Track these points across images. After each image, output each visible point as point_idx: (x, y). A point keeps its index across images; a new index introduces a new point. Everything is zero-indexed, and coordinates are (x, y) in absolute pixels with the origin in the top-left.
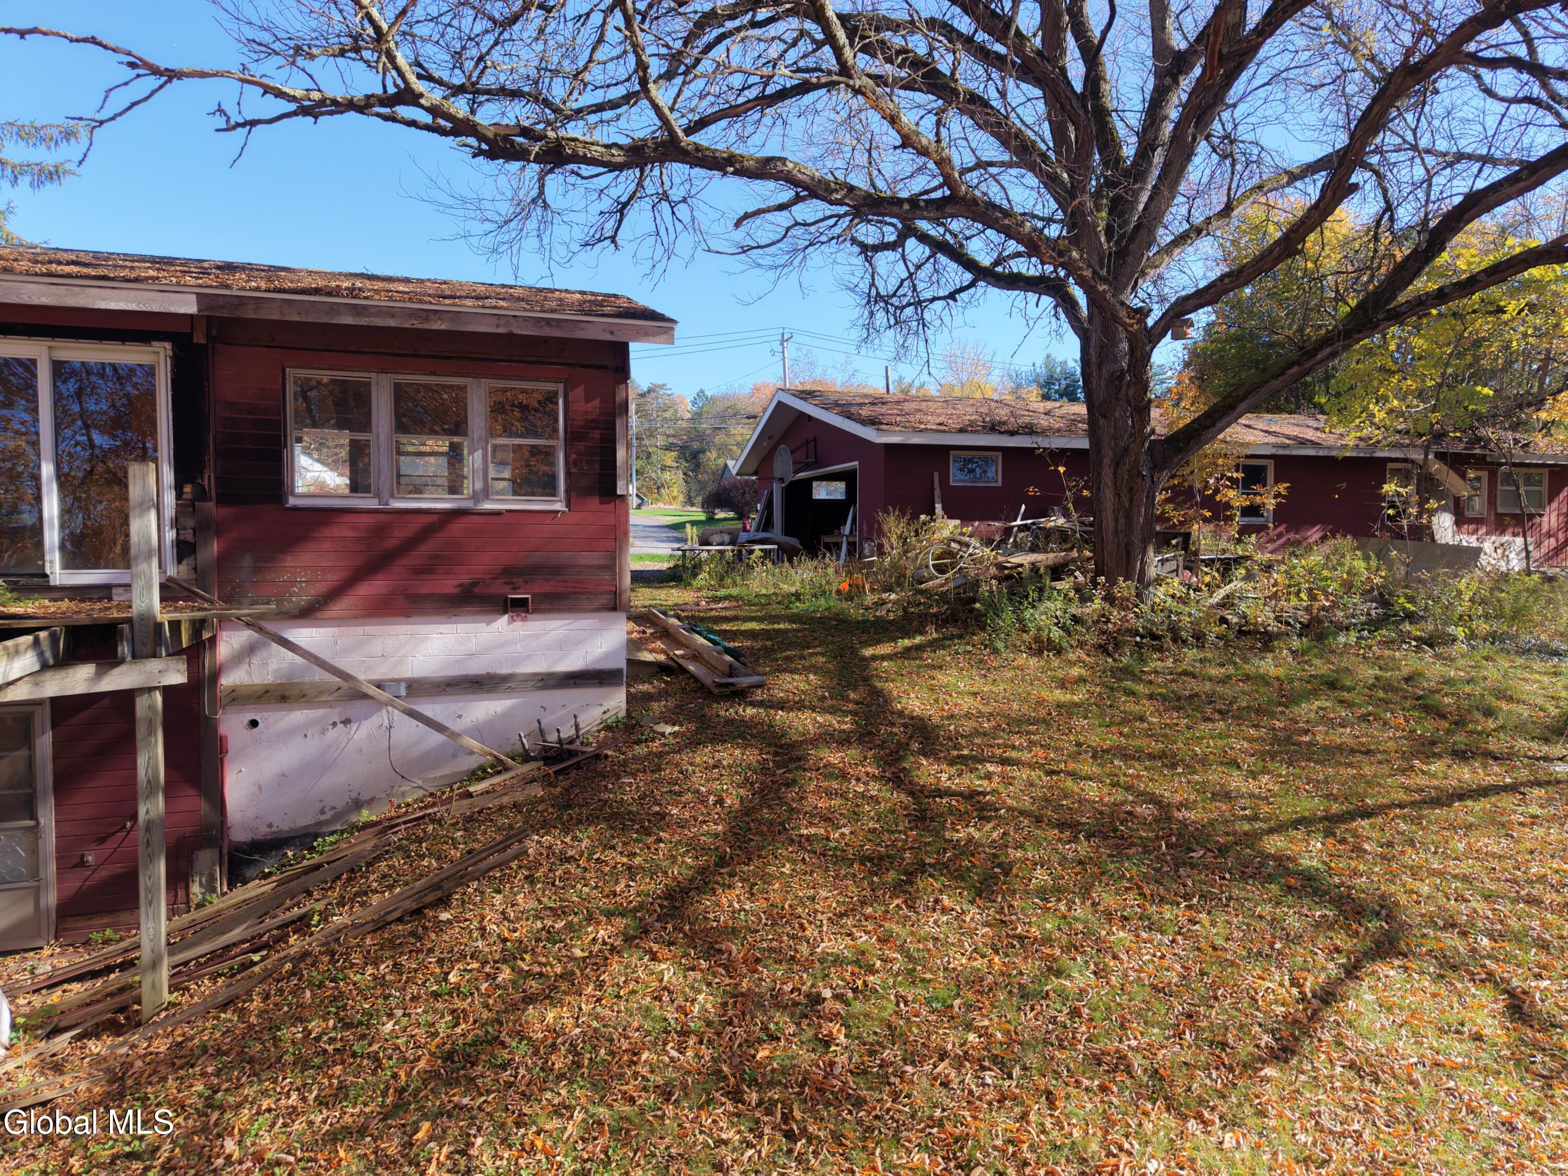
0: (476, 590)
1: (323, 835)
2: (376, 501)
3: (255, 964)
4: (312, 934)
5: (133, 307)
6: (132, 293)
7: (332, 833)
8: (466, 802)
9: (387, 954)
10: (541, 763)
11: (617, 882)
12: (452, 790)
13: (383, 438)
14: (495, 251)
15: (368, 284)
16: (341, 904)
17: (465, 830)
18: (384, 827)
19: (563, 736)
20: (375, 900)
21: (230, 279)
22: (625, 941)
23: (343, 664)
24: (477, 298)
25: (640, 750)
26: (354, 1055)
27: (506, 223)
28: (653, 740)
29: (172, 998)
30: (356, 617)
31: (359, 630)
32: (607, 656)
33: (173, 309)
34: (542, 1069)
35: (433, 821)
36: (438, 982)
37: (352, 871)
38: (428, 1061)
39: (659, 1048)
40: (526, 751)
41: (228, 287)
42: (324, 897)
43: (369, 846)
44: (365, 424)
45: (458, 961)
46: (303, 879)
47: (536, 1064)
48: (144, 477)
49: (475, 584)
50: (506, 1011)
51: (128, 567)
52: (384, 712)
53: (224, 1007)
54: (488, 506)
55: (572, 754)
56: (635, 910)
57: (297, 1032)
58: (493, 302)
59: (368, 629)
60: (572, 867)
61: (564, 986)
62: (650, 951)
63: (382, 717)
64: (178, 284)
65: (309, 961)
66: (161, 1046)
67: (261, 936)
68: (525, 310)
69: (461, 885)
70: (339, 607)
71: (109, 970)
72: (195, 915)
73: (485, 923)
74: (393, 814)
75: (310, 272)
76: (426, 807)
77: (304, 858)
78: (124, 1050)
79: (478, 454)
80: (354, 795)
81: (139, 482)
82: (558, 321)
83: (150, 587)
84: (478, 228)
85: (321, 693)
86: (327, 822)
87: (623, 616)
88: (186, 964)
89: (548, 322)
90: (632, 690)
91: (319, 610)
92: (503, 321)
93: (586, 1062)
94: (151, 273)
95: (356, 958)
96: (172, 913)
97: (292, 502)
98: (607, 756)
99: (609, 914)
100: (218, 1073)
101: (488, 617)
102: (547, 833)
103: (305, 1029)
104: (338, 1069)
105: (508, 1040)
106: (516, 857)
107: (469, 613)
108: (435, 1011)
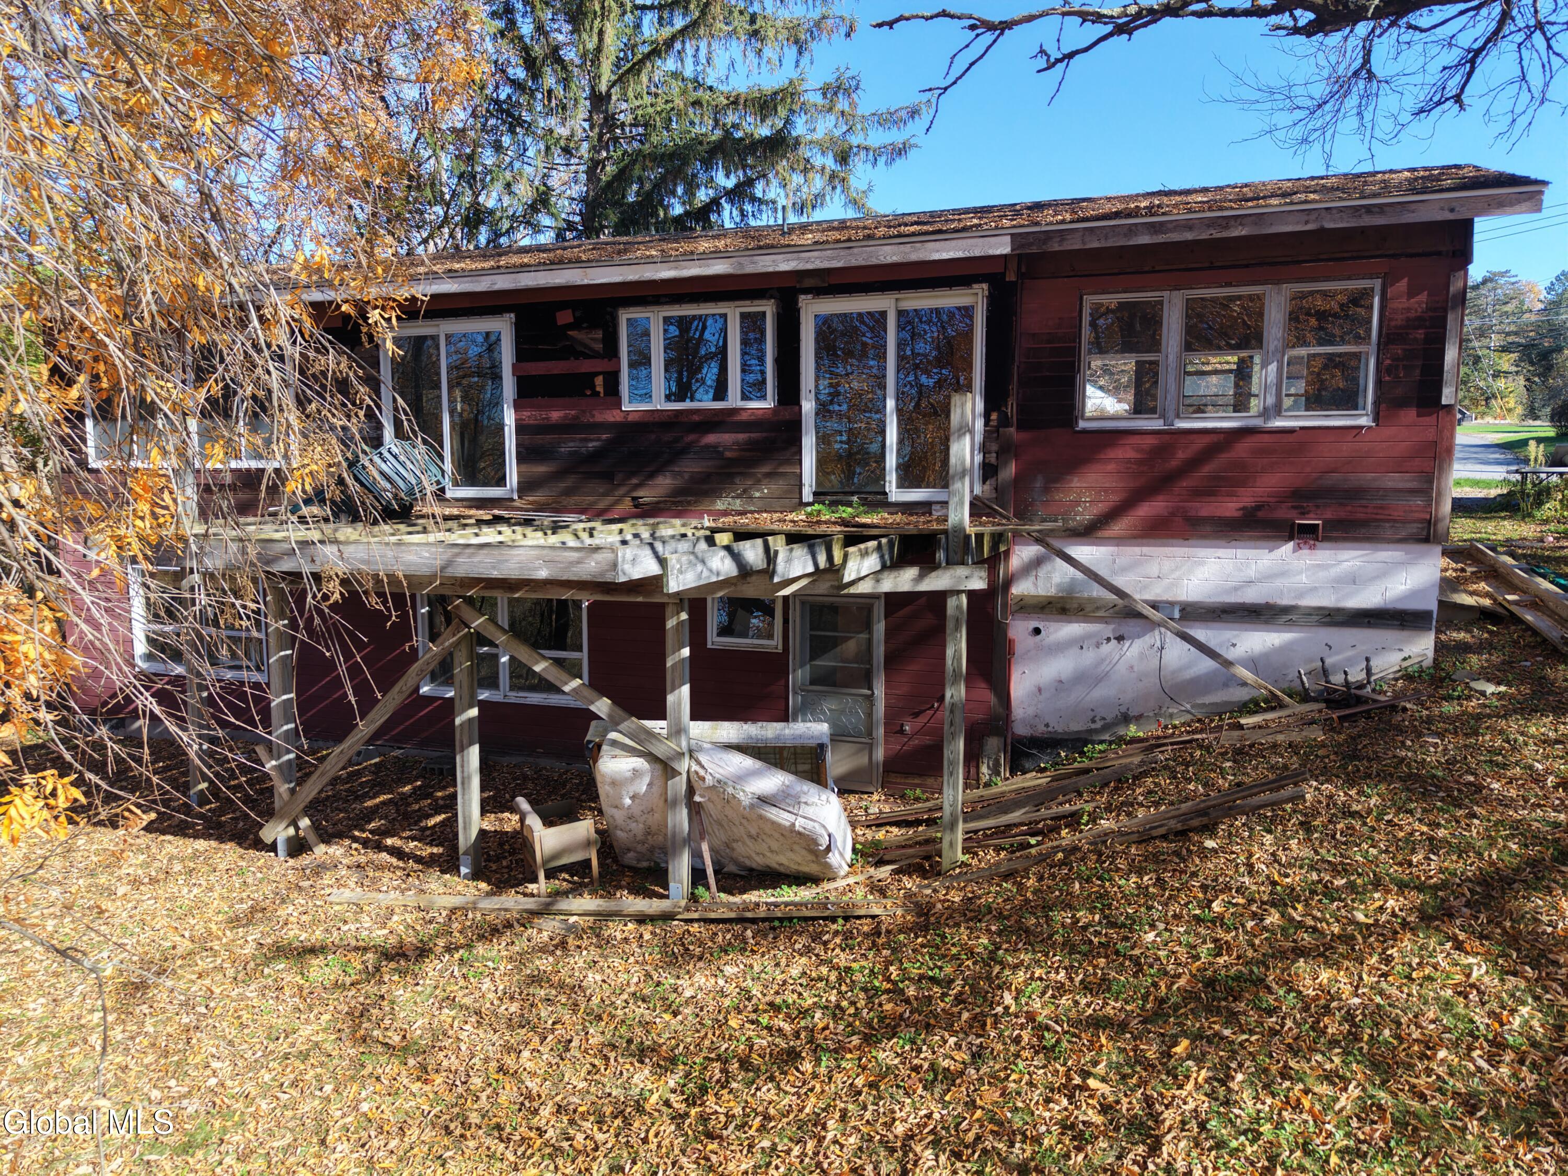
0: (1260, 514)
1: (1093, 743)
2: (1161, 422)
3: (1032, 846)
4: (1081, 831)
5: (959, 254)
6: (960, 242)
7: (1101, 742)
8: (1236, 733)
9: (1151, 867)
10: (1322, 705)
11: (1413, 851)
12: (1221, 719)
13: (1171, 358)
14: (1305, 141)
15: (1165, 200)
16: (1109, 809)
17: (1235, 761)
18: (1151, 745)
19: (1351, 679)
20: (1141, 813)
21: (1038, 216)
22: (1422, 919)
23: (1119, 581)
24: (1284, 195)
25: (1450, 708)
26: (1117, 953)
27: (1320, 106)
28: (1469, 698)
29: (964, 858)
30: (1135, 537)
31: (1137, 550)
32: (1414, 594)
33: (992, 252)
34: (1312, 1028)
35: (1201, 747)
36: (1201, 908)
37: (1120, 781)
38: (1189, 981)
39: (1462, 1052)
40: (1306, 690)
41: (1037, 224)
42: (1093, 800)
43: (1136, 760)
44: (1155, 345)
45: (1222, 891)
46: (1074, 779)
47: (1306, 1022)
48: (963, 405)
49: (1259, 508)
50: (1273, 956)
51: (946, 486)
52: (1157, 632)
53: (1006, 877)
54: (1279, 423)
55: (1360, 700)
56: (1436, 888)
57: (1066, 917)
58: (1302, 197)
59: (1145, 550)
60: (1357, 824)
61: (1342, 949)
62: (1454, 938)
63: (1153, 638)
64: (997, 228)
65: (1079, 855)
66: (956, 897)
67: (1038, 823)
68: (1341, 199)
69: (1229, 816)
70: (1118, 527)
71: (918, 823)
72: (981, 792)
73: (1253, 860)
74: (1160, 733)
75: (1109, 199)
76: (1194, 732)
77: (1075, 760)
78: (928, 892)
79: (1273, 368)
80: (1123, 710)
81: (959, 411)
82: (1381, 206)
83: (962, 503)
84: (1285, 119)
85: (1098, 609)
86: (1096, 731)
87: (1439, 549)
88: (976, 832)
89: (1369, 209)
90: (1443, 637)
91: (1100, 529)
92: (1313, 216)
93: (1366, 1037)
94: (975, 221)
95: (1122, 864)
96: (966, 786)
97: (1082, 424)
98: (1405, 710)
99: (1402, 887)
100: (1000, 933)
101: (1271, 544)
102: (1328, 781)
103: (1073, 916)
104: (1102, 961)
105: (1274, 985)
106: (1291, 800)
107: (1251, 538)
108: (1197, 934)
